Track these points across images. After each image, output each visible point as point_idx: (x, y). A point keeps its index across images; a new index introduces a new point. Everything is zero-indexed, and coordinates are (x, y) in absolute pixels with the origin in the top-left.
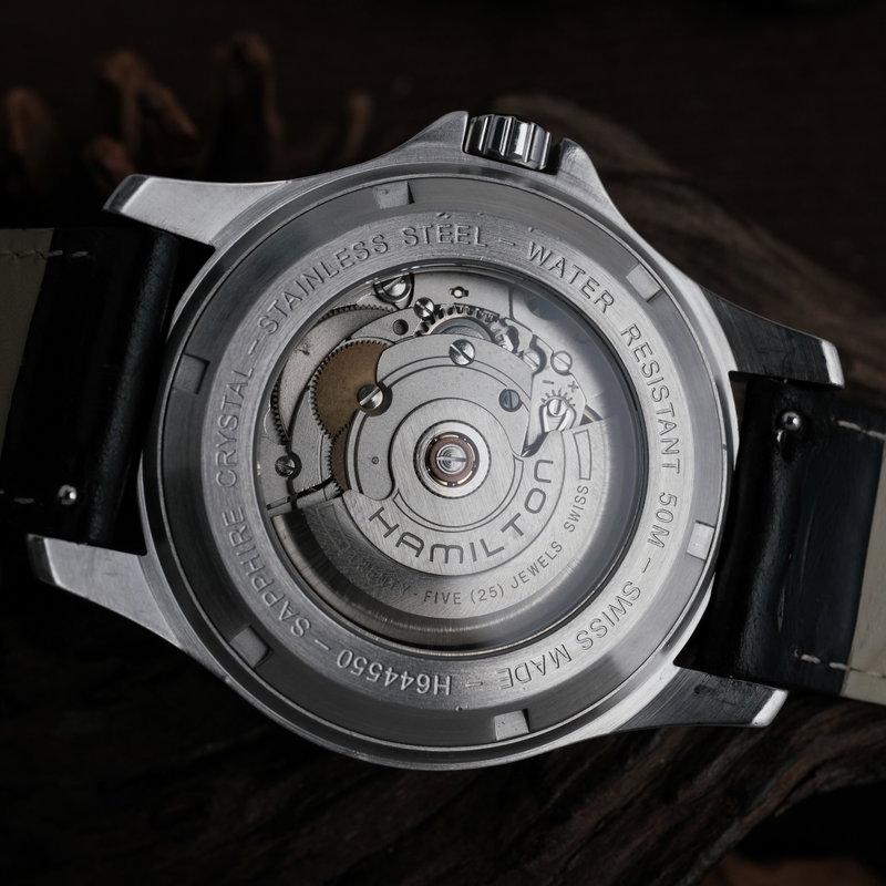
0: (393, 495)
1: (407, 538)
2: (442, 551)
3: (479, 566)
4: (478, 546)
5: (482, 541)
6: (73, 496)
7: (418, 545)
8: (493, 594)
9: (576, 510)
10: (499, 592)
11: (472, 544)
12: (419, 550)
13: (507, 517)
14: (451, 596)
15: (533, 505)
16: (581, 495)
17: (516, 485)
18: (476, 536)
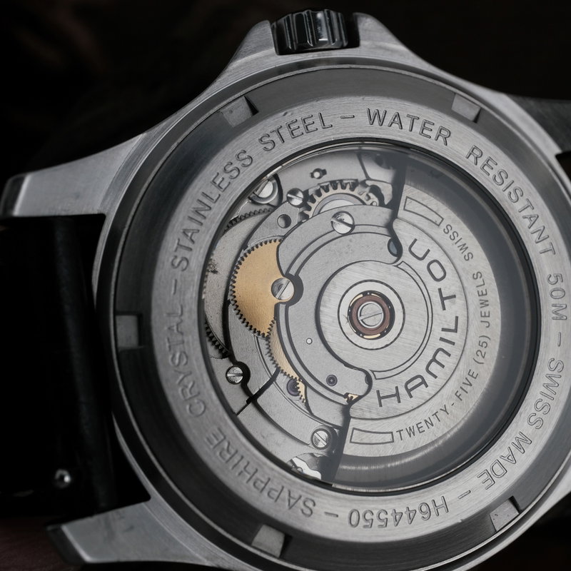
0: (373, 377)
1: (410, 386)
2: (434, 364)
3: (459, 343)
4: (444, 335)
5: (444, 330)
6: (67, 479)
7: (419, 380)
8: (484, 345)
9: (459, 244)
10: (486, 340)
11: (442, 339)
12: (424, 382)
13: (436, 299)
14: (469, 378)
15: (439, 274)
16: (451, 233)
17: (417, 278)
18: (437, 332)
